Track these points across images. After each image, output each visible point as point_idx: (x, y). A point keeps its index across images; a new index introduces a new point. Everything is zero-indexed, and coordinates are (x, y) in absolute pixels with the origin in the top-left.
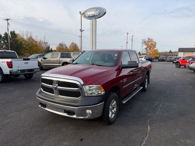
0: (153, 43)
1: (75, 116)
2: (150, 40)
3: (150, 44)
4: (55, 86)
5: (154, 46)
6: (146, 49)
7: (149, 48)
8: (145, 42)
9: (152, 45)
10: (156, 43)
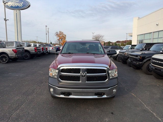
0: (64, 35)
1: (105, 96)
2: (61, 33)
3: (61, 36)
4: (84, 74)
5: (65, 38)
6: (59, 40)
7: (61, 39)
8: (57, 35)
9: (63, 37)
10: (65, 36)
